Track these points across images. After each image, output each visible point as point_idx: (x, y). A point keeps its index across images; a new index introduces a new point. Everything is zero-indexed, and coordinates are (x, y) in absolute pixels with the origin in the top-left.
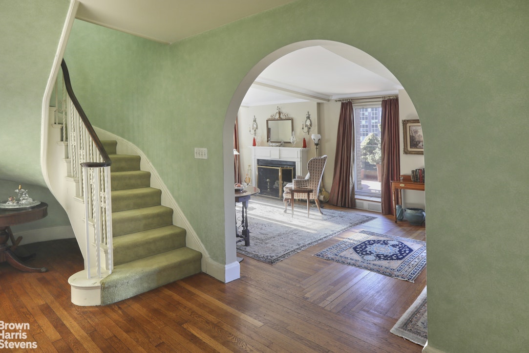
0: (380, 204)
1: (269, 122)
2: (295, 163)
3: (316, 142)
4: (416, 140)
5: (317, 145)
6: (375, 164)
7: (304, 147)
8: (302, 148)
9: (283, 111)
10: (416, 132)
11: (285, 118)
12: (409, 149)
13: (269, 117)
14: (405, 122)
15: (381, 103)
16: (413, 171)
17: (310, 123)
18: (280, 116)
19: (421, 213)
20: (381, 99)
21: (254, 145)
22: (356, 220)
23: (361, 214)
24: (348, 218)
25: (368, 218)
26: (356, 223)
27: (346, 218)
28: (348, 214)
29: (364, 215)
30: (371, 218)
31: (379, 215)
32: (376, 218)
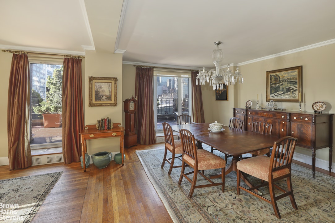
0: (62, 155)
4: (100, 94)
6: (41, 114)
10: (100, 87)
12: (94, 102)
14: (91, 79)
15: (63, 60)
16: (99, 121)
19: (108, 156)
20: (63, 57)
22: (41, 188)
23: (41, 174)
24: (27, 189)
25: (52, 176)
26: (42, 194)
27: (24, 190)
28: (24, 180)
29: (46, 174)
30: (56, 175)
31: (62, 166)
32: (62, 172)
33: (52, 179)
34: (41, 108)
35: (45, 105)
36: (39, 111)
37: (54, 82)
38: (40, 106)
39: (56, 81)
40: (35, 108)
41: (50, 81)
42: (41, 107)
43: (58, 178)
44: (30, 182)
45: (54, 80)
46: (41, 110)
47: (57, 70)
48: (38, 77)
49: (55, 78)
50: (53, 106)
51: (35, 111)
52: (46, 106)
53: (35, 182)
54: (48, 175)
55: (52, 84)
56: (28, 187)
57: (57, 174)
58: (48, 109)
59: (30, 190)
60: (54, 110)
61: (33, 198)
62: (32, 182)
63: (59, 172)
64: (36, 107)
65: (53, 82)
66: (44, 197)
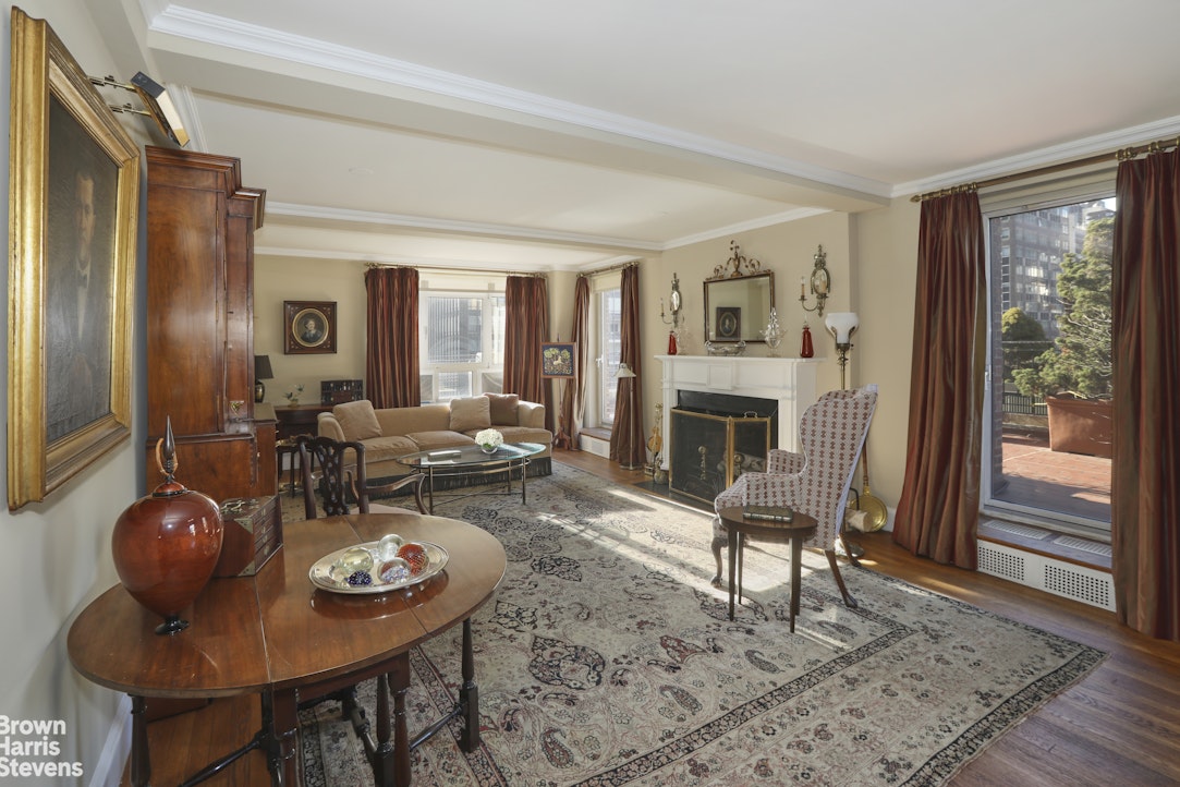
0: (1109, 578)
1: (711, 286)
2: (775, 403)
3: (842, 339)
5: (843, 348)
7: (804, 355)
8: (799, 360)
9: (750, 252)
11: (749, 274)
13: (711, 274)
17: (824, 278)
18: (737, 267)
21: (672, 351)
22: (1008, 674)
23: (1018, 618)
24: (962, 647)
25: (1058, 651)
26: (1007, 701)
27: (954, 647)
28: (960, 611)
29: (1034, 630)
30: (1076, 653)
31: (1107, 627)
32: (1101, 654)
33: (1053, 662)
34: (1041, 374)
35: (1057, 366)
36: (1033, 386)
37: (1090, 275)
38: (1036, 367)
39: (1097, 269)
40: (1018, 373)
41: (1075, 272)
42: (1042, 370)
43: (1081, 673)
44: (975, 628)
45: (1090, 267)
46: (1042, 383)
47: (1101, 226)
48: (1045, 266)
49: (1092, 260)
50: (1087, 369)
51: (1020, 384)
52: (1059, 369)
53: (992, 636)
54: (1042, 637)
55: (1083, 282)
56: (969, 644)
57: (1080, 651)
58: (1066, 381)
59: (973, 657)
60: (1089, 387)
61: (976, 692)
62: (982, 632)
63: (1090, 649)
64: (1023, 371)
65: (1082, 276)
66: (1012, 714)
